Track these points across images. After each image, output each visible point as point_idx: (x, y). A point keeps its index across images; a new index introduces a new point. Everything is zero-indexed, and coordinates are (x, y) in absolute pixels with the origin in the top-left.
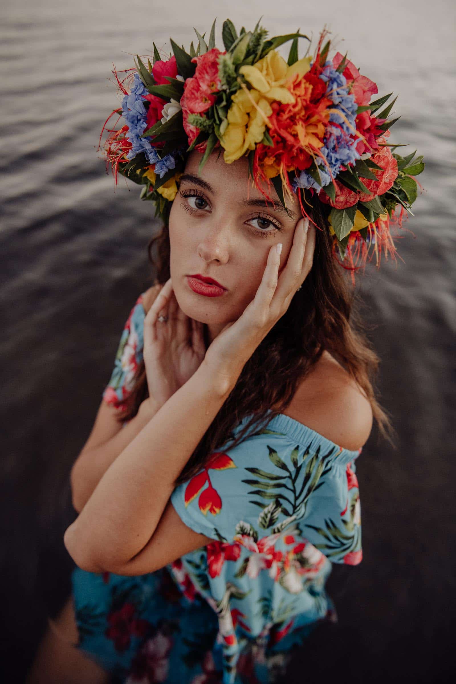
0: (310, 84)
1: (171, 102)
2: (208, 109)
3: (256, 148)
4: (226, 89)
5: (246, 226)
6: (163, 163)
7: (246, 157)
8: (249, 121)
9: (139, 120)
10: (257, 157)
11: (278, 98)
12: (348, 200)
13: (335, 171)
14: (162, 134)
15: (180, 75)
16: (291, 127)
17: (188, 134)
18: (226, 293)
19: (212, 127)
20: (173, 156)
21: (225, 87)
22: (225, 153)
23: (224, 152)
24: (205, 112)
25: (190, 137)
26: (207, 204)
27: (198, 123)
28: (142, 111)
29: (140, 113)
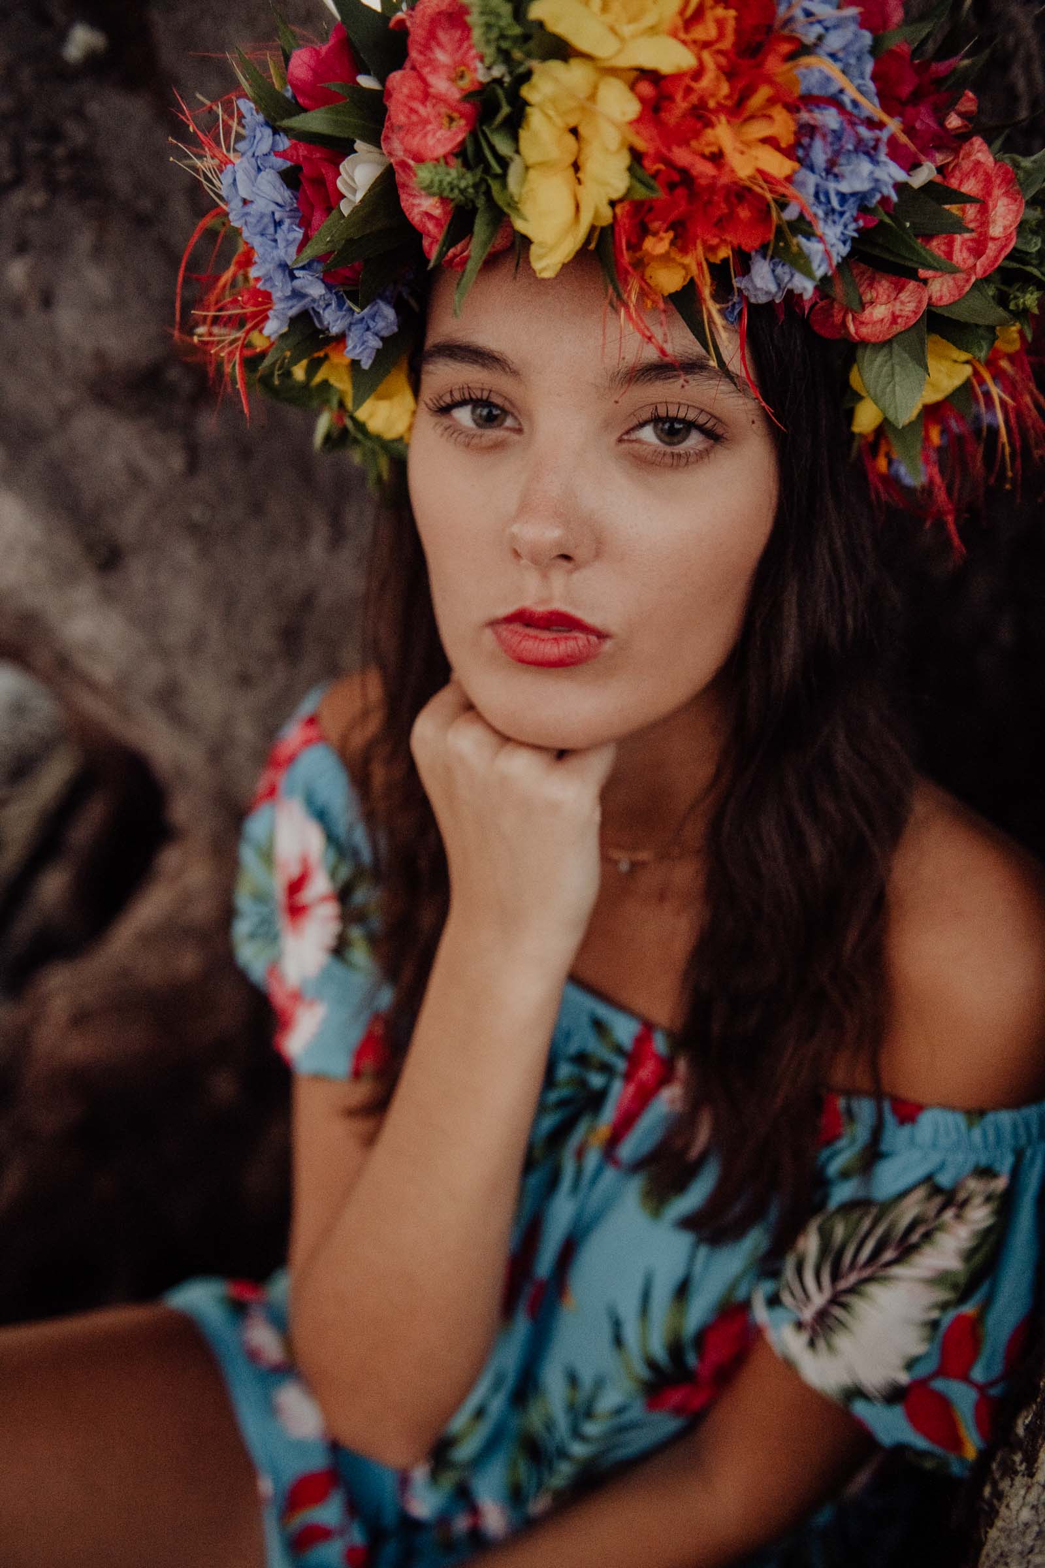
0: (727, 7)
1: (355, 152)
2: (463, 143)
3: (615, 216)
4: (503, 76)
5: (624, 446)
6: (366, 327)
7: (591, 251)
8: (580, 151)
9: (278, 224)
10: (621, 241)
11: (648, 62)
12: (897, 313)
13: (846, 232)
14: (350, 241)
15: (367, 72)
16: (697, 135)
17: (419, 227)
18: (608, 645)
19: (483, 188)
20: (388, 303)
21: (497, 72)
22: (533, 248)
23: (528, 249)
24: (455, 151)
25: (429, 235)
26: (505, 412)
27: (445, 183)
28: (283, 197)
29: (277, 204)
